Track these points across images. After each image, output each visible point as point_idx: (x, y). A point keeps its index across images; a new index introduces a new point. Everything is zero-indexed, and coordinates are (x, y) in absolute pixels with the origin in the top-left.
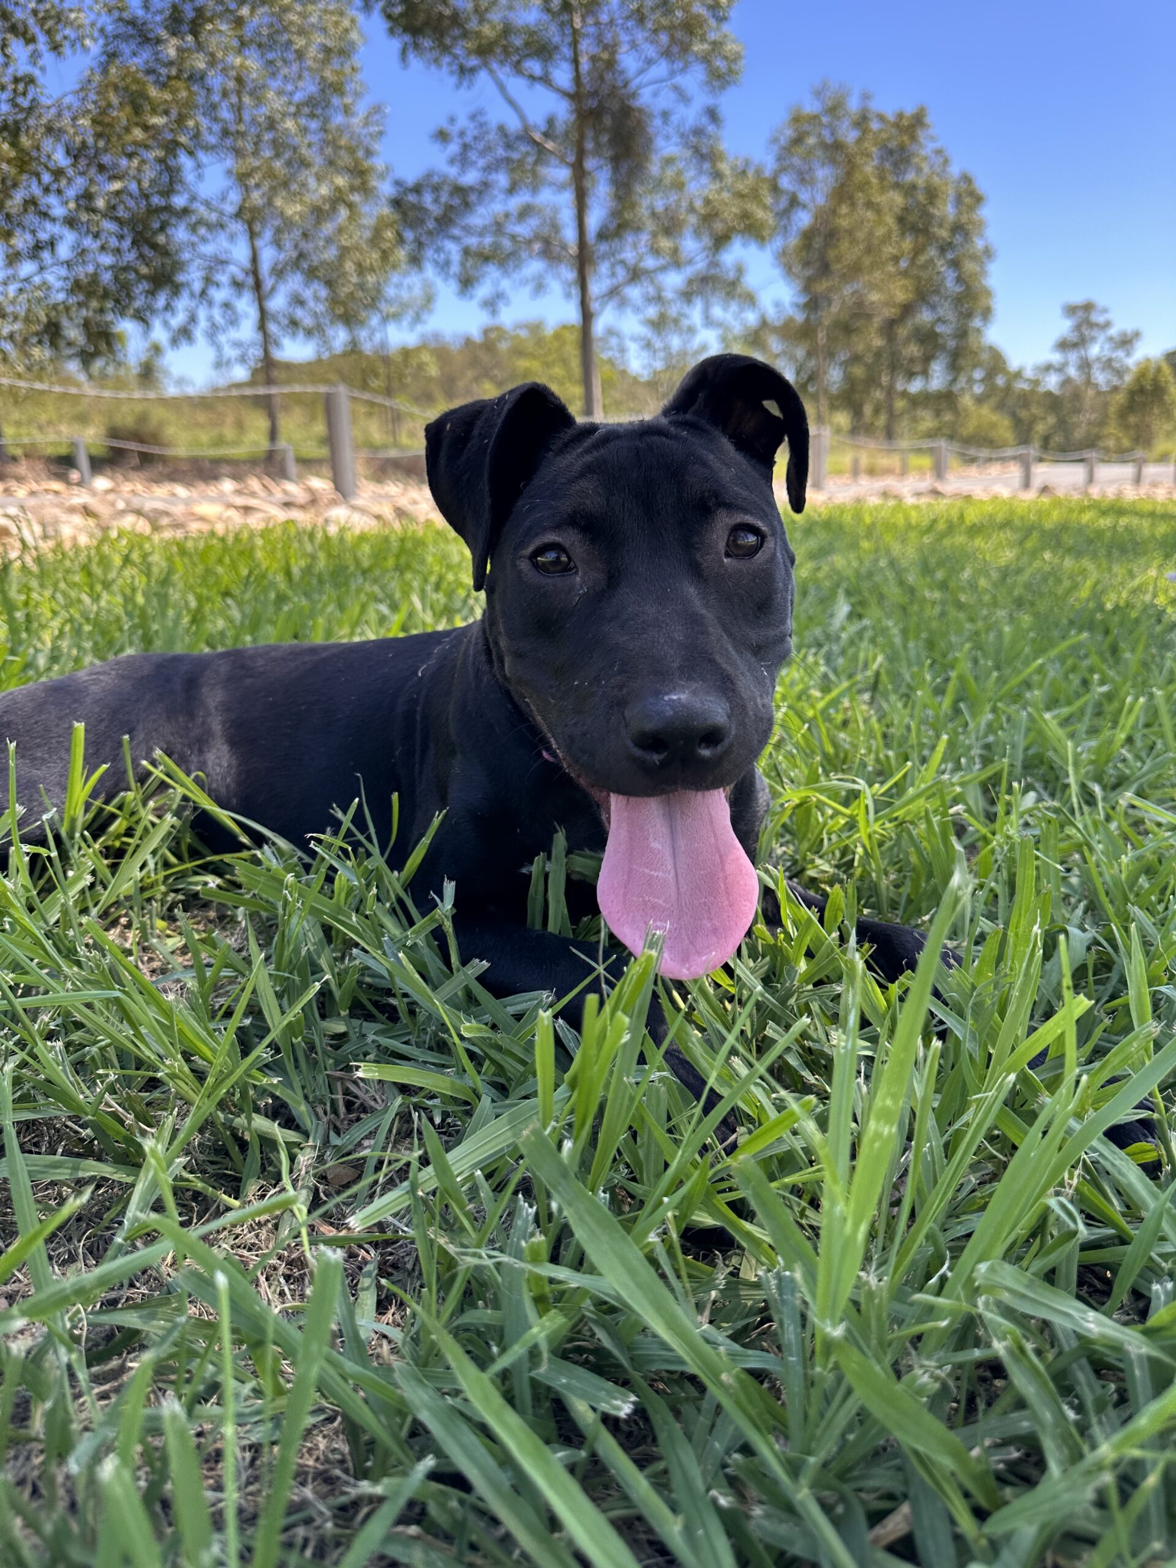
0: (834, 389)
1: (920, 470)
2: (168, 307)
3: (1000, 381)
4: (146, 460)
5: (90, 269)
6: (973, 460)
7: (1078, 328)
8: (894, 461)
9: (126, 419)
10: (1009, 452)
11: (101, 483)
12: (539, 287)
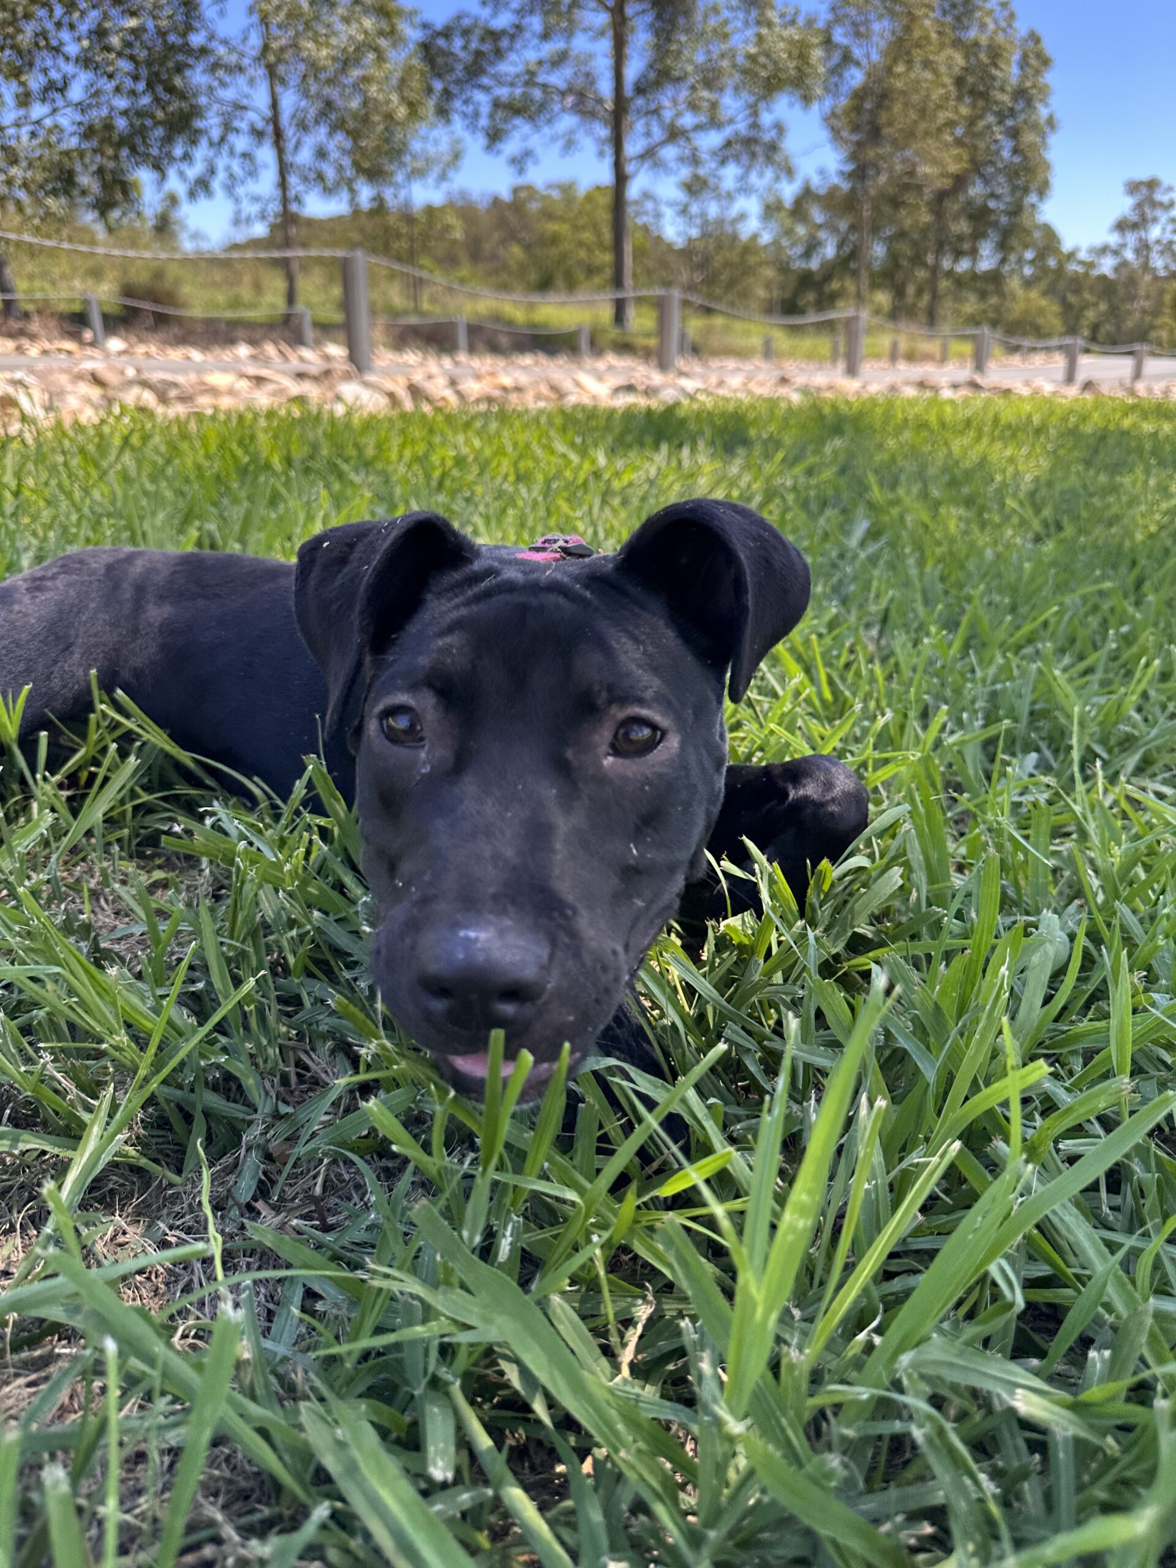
0: (876, 266)
1: (961, 356)
2: (187, 157)
3: (1052, 263)
4: (161, 321)
5: (104, 112)
6: (1015, 349)
7: (1139, 206)
8: (932, 347)
9: (141, 277)
10: (1055, 342)
11: (115, 344)
12: (570, 145)
